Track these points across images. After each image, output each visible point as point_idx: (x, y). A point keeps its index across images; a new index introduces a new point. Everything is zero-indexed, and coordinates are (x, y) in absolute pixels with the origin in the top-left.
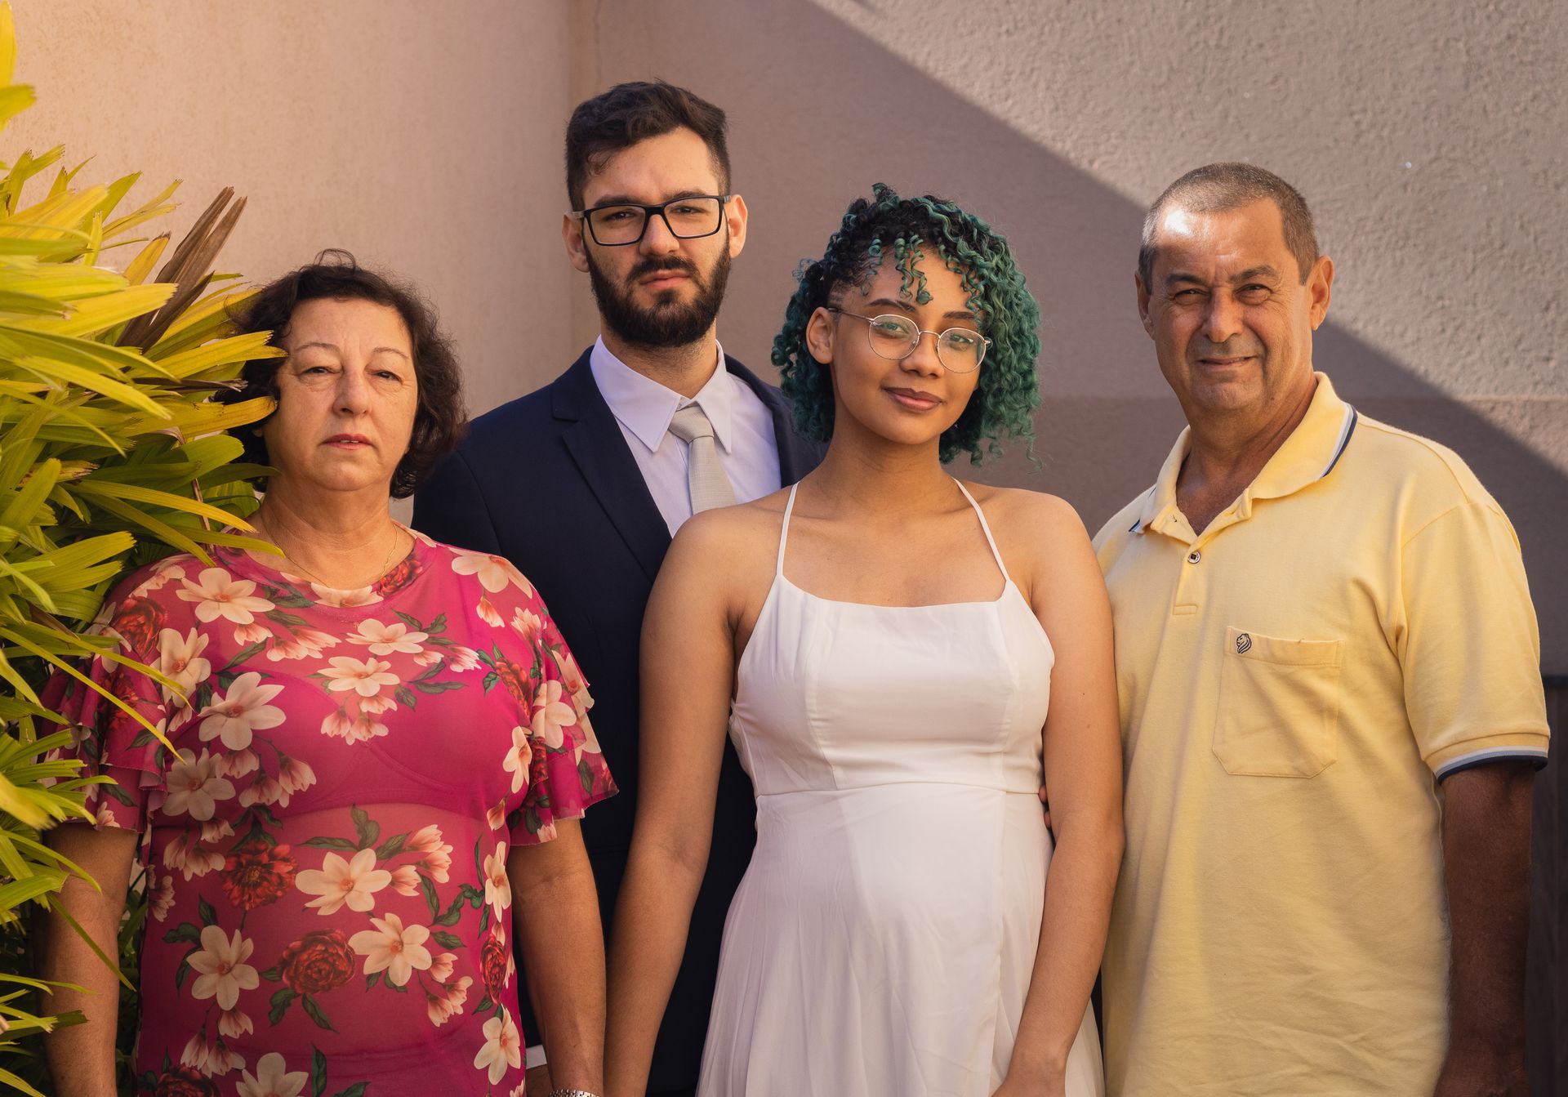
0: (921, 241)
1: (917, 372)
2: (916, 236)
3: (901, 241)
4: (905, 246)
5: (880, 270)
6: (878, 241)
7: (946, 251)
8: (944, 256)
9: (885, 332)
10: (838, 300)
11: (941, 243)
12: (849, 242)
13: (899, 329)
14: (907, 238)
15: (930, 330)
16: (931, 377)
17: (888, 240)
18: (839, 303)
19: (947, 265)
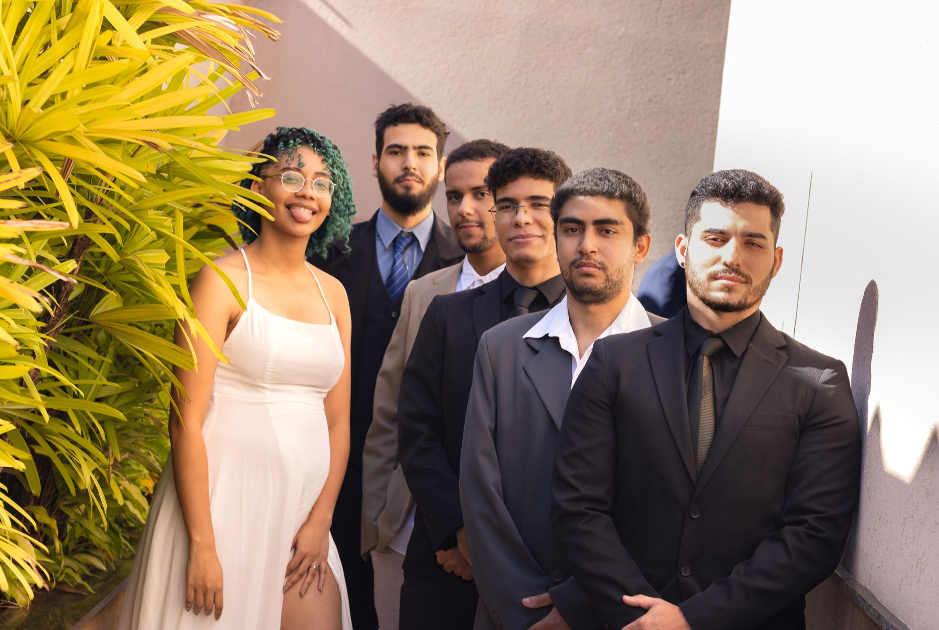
0: (301, 141)
1: (304, 197)
2: (299, 139)
3: (292, 142)
4: (293, 144)
5: (283, 156)
6: (282, 143)
7: (314, 146)
8: (312, 148)
9: (288, 180)
10: (265, 172)
11: (311, 143)
12: (268, 148)
13: (294, 180)
14: (295, 141)
15: (309, 179)
16: (311, 200)
17: (286, 144)
18: (266, 173)
19: (314, 151)
